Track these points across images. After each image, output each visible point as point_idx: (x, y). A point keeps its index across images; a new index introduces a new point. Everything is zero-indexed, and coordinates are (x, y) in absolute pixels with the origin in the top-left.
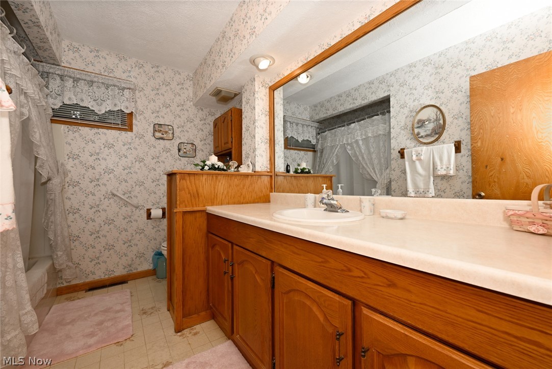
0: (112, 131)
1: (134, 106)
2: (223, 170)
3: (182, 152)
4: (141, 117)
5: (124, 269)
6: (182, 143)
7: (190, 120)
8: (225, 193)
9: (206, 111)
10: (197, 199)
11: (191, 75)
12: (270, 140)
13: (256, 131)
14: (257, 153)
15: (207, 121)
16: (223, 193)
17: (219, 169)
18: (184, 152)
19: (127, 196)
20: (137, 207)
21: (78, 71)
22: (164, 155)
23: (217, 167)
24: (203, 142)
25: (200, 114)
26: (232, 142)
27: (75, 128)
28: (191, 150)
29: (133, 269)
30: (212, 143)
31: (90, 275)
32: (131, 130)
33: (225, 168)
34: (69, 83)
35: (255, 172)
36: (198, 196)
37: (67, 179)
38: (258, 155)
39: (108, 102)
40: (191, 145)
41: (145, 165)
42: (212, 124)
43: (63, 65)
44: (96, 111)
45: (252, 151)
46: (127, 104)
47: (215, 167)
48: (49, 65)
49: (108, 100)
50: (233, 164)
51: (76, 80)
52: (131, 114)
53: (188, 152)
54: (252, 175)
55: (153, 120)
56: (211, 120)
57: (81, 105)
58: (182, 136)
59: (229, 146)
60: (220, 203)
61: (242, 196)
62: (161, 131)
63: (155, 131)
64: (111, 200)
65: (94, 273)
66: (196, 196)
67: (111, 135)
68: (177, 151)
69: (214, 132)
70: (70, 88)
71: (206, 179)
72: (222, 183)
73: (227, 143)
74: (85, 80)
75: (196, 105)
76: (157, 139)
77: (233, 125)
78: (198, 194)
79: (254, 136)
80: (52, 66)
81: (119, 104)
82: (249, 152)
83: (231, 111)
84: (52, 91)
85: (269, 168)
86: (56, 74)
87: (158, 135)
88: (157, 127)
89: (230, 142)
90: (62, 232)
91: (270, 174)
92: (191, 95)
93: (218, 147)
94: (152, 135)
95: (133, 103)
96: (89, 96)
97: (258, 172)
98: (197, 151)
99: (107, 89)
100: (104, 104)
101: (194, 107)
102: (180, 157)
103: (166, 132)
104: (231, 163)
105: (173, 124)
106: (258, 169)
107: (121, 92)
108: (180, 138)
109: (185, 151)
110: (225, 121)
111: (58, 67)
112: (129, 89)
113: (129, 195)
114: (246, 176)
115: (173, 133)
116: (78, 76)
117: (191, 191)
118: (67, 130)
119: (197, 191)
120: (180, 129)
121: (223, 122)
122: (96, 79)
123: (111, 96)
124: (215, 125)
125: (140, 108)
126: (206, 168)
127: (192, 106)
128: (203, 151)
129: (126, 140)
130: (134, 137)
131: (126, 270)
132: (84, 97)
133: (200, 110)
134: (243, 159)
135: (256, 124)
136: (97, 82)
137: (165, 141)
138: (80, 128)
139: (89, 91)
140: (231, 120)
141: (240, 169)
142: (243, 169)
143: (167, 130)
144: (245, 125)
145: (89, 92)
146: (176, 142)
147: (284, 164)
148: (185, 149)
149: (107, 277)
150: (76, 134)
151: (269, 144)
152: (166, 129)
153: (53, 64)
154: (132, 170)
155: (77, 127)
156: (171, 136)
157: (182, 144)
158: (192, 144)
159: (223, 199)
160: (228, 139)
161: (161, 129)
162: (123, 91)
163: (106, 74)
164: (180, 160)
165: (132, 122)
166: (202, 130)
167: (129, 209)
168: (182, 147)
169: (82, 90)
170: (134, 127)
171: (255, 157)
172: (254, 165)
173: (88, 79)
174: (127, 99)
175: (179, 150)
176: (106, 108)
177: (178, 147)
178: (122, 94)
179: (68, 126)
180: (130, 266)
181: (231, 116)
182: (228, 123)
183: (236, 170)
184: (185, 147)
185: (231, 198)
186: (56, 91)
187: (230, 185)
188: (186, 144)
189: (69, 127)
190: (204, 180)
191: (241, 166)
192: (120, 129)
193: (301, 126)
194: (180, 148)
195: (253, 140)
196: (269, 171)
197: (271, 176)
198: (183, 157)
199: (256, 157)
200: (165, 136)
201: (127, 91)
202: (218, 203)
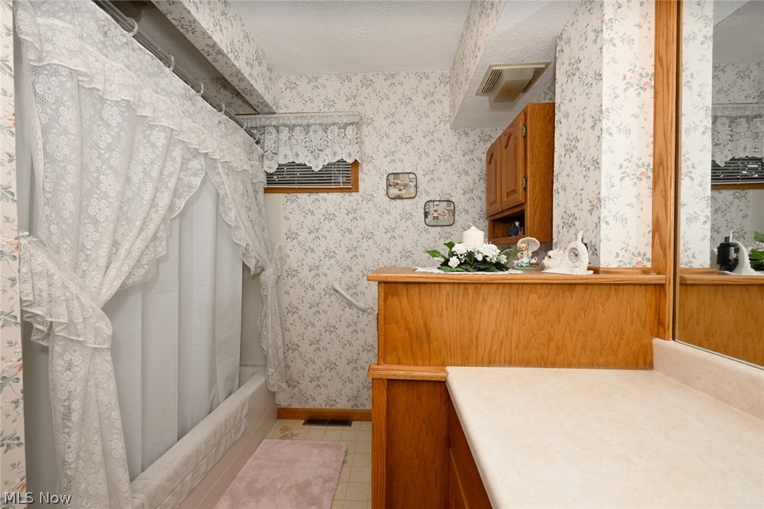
0: (333, 194)
1: (358, 149)
2: (499, 266)
3: (430, 217)
4: (371, 166)
5: (348, 401)
6: (431, 201)
7: (446, 158)
8: (502, 333)
9: (474, 136)
10: (426, 346)
11: (447, 72)
12: (658, 165)
13: (604, 146)
14: (604, 212)
15: (476, 154)
16: (494, 332)
17: (485, 265)
18: (434, 217)
19: (351, 291)
20: (364, 311)
21: (293, 115)
22: (403, 224)
23: (480, 258)
24: (467, 196)
25: (464, 143)
26: (525, 189)
27: (292, 196)
28: (446, 212)
29: (359, 405)
30: (484, 196)
31: (310, 400)
32: (356, 189)
33: (503, 260)
34: (285, 134)
35: (596, 271)
36: (428, 338)
37: (286, 268)
38: (610, 219)
39: (328, 151)
40: (445, 203)
41: (375, 243)
42: (484, 157)
43: (281, 111)
44: (313, 169)
45: (587, 206)
46: (349, 149)
47: (476, 260)
48: (265, 116)
49: (327, 149)
50: (527, 245)
51: (292, 128)
52: (356, 163)
53: (440, 217)
54: (587, 285)
55: (387, 168)
56: (482, 150)
57: (297, 162)
58: (431, 190)
59: (519, 197)
60: (486, 359)
61: (553, 345)
62: (397, 184)
63: (389, 185)
64: (333, 298)
65: (314, 399)
66: (425, 336)
67: (332, 201)
68: (423, 216)
69: (488, 173)
70: (285, 141)
71: (448, 294)
72: (491, 307)
73: (514, 191)
74: (300, 125)
75: (454, 128)
76: (392, 198)
77: (528, 147)
78: (428, 334)
79: (596, 163)
80: (268, 116)
81: (339, 151)
82: (573, 210)
83: (526, 115)
84: (267, 151)
85: (649, 255)
86: (271, 125)
87: (394, 191)
88: (391, 177)
89: (521, 190)
90: (274, 341)
91: (653, 278)
92: (447, 111)
93: (495, 201)
94: (385, 193)
95: (357, 146)
96: (306, 147)
97: (607, 272)
98: (457, 213)
99: (326, 132)
100: (322, 155)
101: (451, 133)
102: (427, 227)
103: (406, 186)
104: (521, 244)
105: (417, 169)
106: (608, 260)
107: (342, 132)
108: (428, 193)
109: (435, 214)
110: (511, 141)
111: (273, 116)
112: (352, 124)
113: (354, 290)
114: (569, 286)
115: (416, 185)
116: (294, 122)
117: (411, 325)
118: (285, 200)
119: (425, 324)
120: (428, 177)
121: (506, 147)
122: (312, 121)
123: (331, 140)
124: (491, 157)
125: (369, 151)
126: (454, 262)
127: (449, 131)
128: (467, 212)
129: (350, 205)
130: (361, 199)
131: (351, 403)
132: (299, 149)
133: (464, 136)
134: (555, 229)
135: (605, 124)
136: (314, 125)
137: (405, 201)
138: (299, 195)
139: (305, 140)
140: (525, 137)
141: (546, 261)
142: (559, 264)
143: (407, 181)
144: (565, 136)
145: (305, 142)
146: (421, 201)
147: (712, 238)
148: (436, 211)
149: (328, 407)
150: (295, 205)
151: (650, 182)
152: (405, 179)
153: (270, 113)
154: (358, 253)
155: (295, 194)
156: (413, 190)
157: (431, 204)
158: (448, 201)
159: (495, 348)
160: (516, 182)
161: (398, 181)
162: (345, 129)
163: (326, 109)
164: (428, 232)
165: (358, 177)
166: (467, 173)
167: (354, 311)
168: (431, 209)
169: (297, 141)
170: (361, 184)
171: (597, 225)
172: (593, 249)
173: (305, 123)
174: (350, 140)
175: (426, 215)
176: (324, 161)
177: (425, 209)
178: (343, 135)
179: (286, 194)
180: (356, 398)
181: (525, 126)
182: (516, 145)
183: (533, 261)
184: (436, 208)
185: (517, 347)
186: (272, 149)
187: (515, 313)
188: (437, 203)
189: (288, 195)
190: (444, 297)
191: (550, 253)
192: (342, 190)
193: (727, 121)
194: (427, 211)
195: (591, 173)
196: (649, 265)
197: (661, 287)
198: (432, 226)
199: (603, 224)
200: (403, 191)
201: (349, 129)
202: (479, 358)
